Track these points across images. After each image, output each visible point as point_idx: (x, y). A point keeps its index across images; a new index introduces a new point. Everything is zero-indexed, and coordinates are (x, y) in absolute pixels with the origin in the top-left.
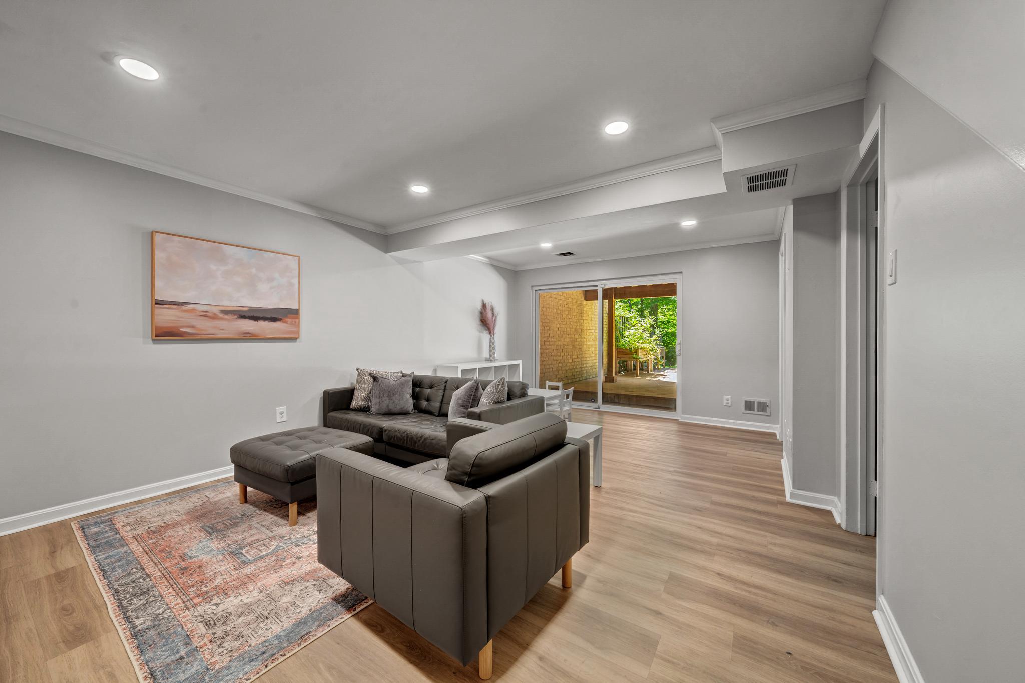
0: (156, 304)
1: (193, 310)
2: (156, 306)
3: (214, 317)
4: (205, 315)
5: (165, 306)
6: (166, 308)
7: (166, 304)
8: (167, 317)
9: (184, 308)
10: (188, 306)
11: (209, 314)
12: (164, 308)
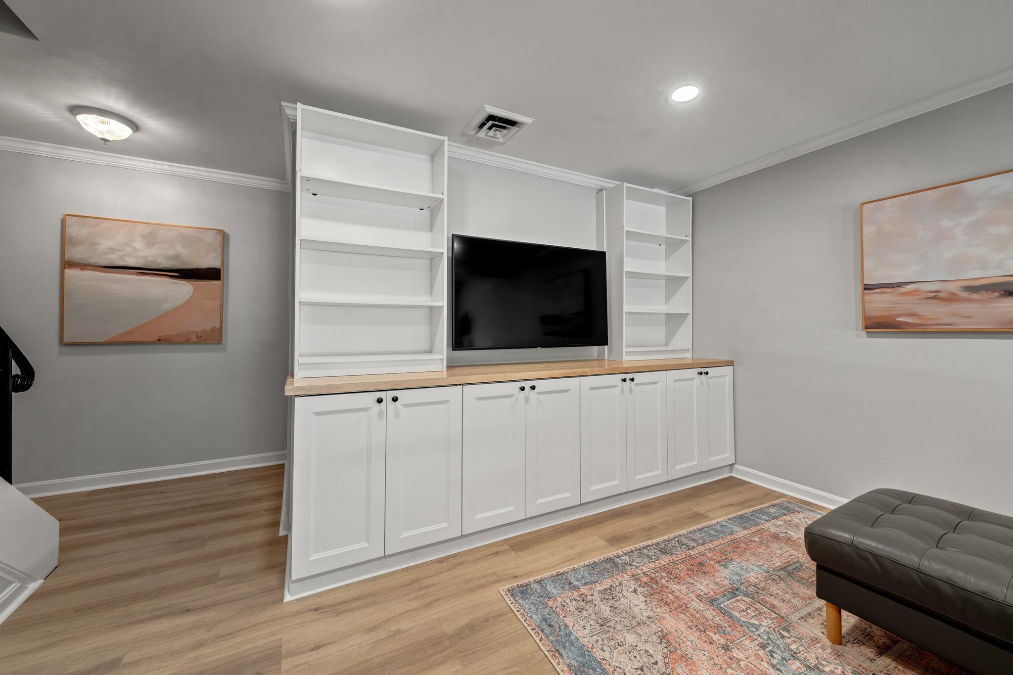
0: (865, 289)
1: (915, 291)
2: (866, 291)
3: (952, 298)
4: (935, 297)
5: (876, 291)
6: (878, 293)
7: (877, 288)
8: (881, 303)
9: (901, 290)
10: (908, 287)
11: (940, 295)
12: (874, 293)
